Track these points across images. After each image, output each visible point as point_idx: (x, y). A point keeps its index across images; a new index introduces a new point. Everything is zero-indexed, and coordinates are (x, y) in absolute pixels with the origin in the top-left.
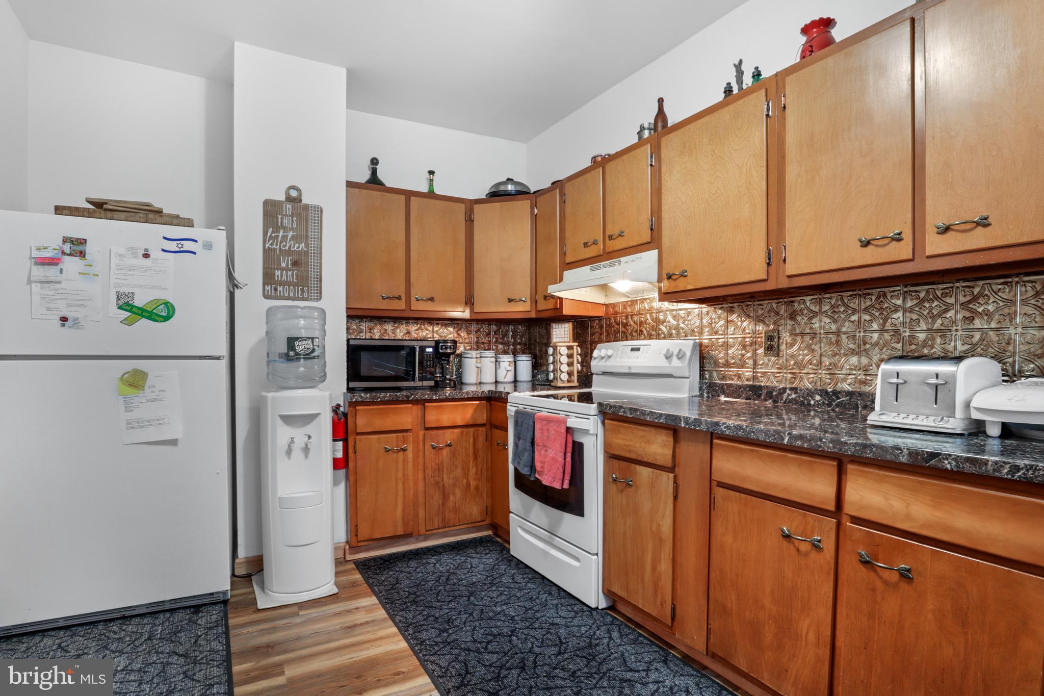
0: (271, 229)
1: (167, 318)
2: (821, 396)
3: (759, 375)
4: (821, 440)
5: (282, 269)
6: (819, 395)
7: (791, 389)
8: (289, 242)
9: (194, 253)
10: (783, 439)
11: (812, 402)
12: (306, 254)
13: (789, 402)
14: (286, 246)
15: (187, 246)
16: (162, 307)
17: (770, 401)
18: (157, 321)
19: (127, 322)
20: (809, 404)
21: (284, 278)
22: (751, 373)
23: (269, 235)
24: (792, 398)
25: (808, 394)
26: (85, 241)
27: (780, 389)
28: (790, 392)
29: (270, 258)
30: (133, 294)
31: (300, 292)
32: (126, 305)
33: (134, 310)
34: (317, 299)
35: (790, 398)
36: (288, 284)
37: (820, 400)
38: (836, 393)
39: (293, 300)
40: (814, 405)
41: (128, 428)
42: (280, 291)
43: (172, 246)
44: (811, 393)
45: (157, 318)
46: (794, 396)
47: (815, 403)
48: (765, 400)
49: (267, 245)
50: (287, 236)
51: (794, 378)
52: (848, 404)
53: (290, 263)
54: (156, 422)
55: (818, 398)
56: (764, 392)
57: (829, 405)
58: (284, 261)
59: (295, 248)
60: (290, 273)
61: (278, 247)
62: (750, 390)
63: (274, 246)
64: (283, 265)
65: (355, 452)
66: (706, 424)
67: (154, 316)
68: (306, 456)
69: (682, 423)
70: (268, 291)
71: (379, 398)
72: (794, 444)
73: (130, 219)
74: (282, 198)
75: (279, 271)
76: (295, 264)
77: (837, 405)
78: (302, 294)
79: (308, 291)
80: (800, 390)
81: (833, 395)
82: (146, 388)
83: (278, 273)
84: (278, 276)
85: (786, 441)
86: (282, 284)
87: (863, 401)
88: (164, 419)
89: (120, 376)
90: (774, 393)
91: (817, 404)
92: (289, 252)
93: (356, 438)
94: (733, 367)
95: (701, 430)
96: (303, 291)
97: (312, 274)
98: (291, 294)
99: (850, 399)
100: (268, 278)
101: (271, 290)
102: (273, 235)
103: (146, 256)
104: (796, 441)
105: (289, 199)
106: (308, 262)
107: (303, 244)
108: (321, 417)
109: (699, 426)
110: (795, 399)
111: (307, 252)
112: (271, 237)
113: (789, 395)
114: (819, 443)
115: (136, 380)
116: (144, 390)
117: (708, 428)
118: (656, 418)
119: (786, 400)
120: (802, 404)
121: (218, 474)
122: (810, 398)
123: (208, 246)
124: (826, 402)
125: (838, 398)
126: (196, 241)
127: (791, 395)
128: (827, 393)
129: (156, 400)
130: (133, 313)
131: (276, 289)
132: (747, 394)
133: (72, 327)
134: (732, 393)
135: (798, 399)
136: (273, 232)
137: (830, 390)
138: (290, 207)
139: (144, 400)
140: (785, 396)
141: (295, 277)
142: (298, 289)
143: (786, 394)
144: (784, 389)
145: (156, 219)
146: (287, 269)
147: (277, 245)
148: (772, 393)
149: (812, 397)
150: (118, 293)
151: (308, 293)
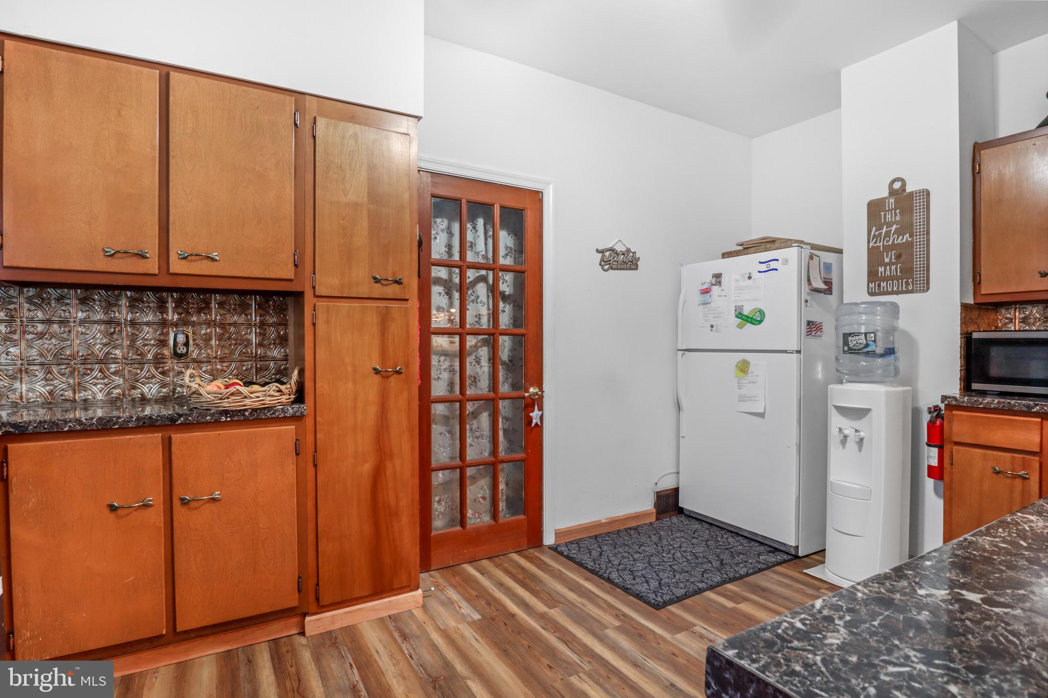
0: (874, 228)
1: (760, 322)
5: (885, 265)
8: (893, 235)
9: (776, 270)
12: (909, 245)
14: (889, 241)
15: (773, 265)
16: (757, 314)
18: (754, 324)
19: (740, 326)
21: (888, 273)
23: (872, 235)
26: (721, 274)
29: (874, 257)
30: (743, 306)
31: (904, 285)
32: (740, 315)
33: (744, 317)
34: (924, 290)
36: (891, 278)
39: (897, 294)
41: (739, 401)
42: (883, 287)
43: (763, 267)
45: (755, 322)
49: (871, 244)
50: (891, 230)
53: (893, 257)
54: (752, 399)
58: (887, 257)
59: (899, 241)
60: (893, 267)
61: (881, 244)
63: (878, 244)
64: (887, 260)
65: (952, 464)
67: (753, 321)
68: (860, 449)
70: (872, 288)
71: (981, 403)
73: (757, 251)
74: (885, 193)
75: (883, 267)
76: (898, 257)
78: (906, 287)
79: (913, 282)
82: (749, 373)
83: (881, 269)
84: (881, 272)
86: (886, 279)
88: (756, 397)
89: (736, 364)
92: (893, 247)
93: (952, 448)
96: (907, 284)
97: (917, 263)
98: (895, 289)
100: (873, 275)
101: (875, 287)
102: (876, 233)
103: (750, 278)
105: (892, 192)
106: (913, 252)
107: (908, 235)
108: (873, 414)
111: (912, 242)
112: (875, 236)
115: (743, 367)
116: (747, 374)
121: (789, 447)
123: (786, 262)
126: (777, 260)
129: (753, 382)
130: (743, 319)
131: (879, 286)
133: (715, 331)
136: (876, 231)
138: (893, 201)
139: (747, 381)
141: (899, 270)
142: (902, 282)
145: (771, 247)
146: (890, 264)
147: (880, 243)
150: (736, 306)
151: (913, 285)
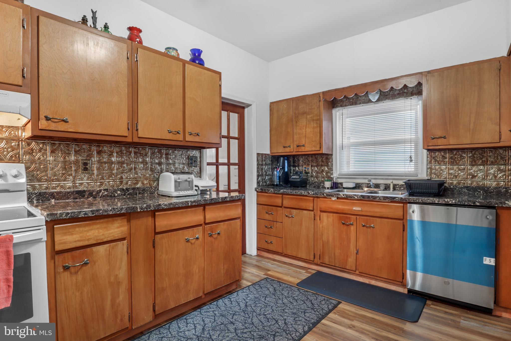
2: (120, 191)
3: (77, 184)
4: (201, 201)
6: (119, 191)
7: (104, 190)
10: (189, 204)
11: (116, 195)
13: (103, 196)
17: (91, 198)
20: (115, 196)
22: (71, 184)
24: (105, 195)
25: (114, 191)
27: (98, 191)
28: (104, 192)
35: (104, 194)
37: (120, 193)
38: (127, 189)
40: (117, 196)
44: (115, 191)
46: (106, 193)
47: (117, 195)
48: (88, 198)
51: (101, 184)
52: (133, 193)
55: (119, 192)
56: (87, 193)
57: (124, 195)
62: (76, 194)
66: (154, 206)
69: (139, 209)
72: (192, 205)
77: (128, 194)
80: (110, 190)
81: (126, 190)
85: (189, 205)
87: (139, 191)
90: (94, 193)
91: (119, 195)
94: (55, 181)
95: (151, 210)
99: (134, 191)
104: (193, 203)
109: (149, 208)
110: (107, 195)
113: (103, 193)
114: (200, 202)
117: (155, 208)
118: (118, 211)
119: (101, 196)
120: (111, 196)
122: (115, 193)
124: (123, 194)
125: (128, 191)
127: (104, 193)
128: (123, 189)
132: (74, 196)
134: (61, 197)
135: (108, 194)
137: (125, 188)
140: (101, 194)
143: (101, 193)
144: (100, 191)
148: (92, 193)
149: (116, 192)
